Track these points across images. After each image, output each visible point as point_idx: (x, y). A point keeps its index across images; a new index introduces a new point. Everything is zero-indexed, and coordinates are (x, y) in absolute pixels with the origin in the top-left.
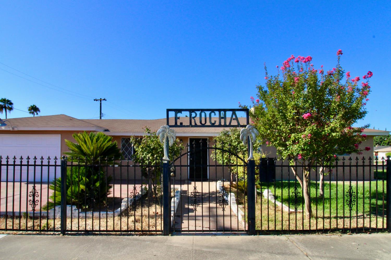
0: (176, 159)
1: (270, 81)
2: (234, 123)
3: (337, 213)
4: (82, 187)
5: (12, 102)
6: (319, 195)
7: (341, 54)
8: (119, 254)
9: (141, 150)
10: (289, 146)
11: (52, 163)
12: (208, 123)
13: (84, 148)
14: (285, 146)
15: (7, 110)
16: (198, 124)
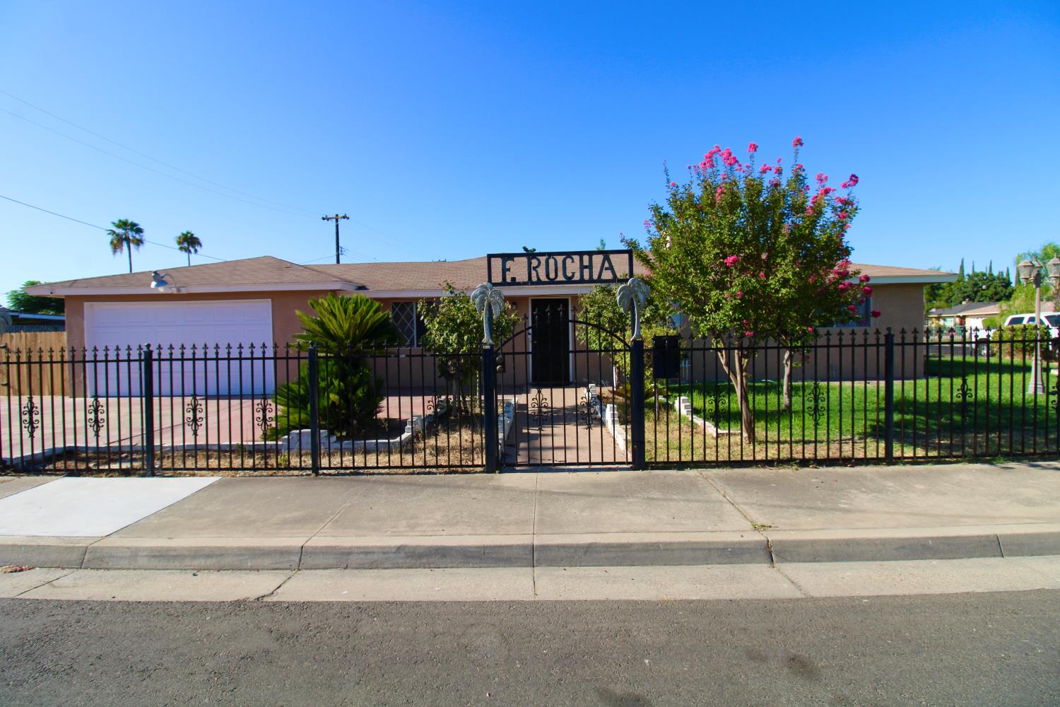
0: (506, 342)
1: (675, 195)
2: (607, 275)
3: (803, 435)
4: (334, 397)
5: (141, 227)
6: (783, 407)
7: (801, 144)
8: (415, 498)
9: (437, 326)
10: (710, 314)
11: (258, 353)
12: (561, 278)
13: (333, 326)
14: (703, 313)
15: (132, 245)
16: (543, 278)
